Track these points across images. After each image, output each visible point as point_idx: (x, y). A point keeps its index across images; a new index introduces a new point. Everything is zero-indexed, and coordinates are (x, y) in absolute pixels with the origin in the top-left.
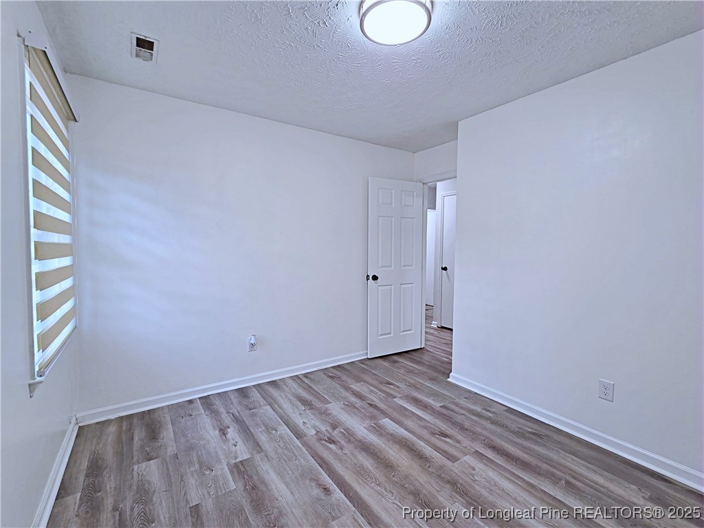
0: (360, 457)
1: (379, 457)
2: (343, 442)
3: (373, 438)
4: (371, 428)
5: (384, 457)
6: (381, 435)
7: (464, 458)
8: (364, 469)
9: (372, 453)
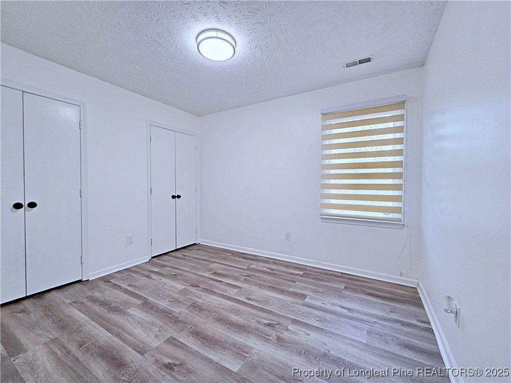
0: (242, 320)
1: (229, 324)
2: (261, 327)
3: (240, 338)
4: (247, 350)
5: (225, 325)
6: (235, 345)
7: (159, 343)
8: (235, 313)
9: (235, 326)
